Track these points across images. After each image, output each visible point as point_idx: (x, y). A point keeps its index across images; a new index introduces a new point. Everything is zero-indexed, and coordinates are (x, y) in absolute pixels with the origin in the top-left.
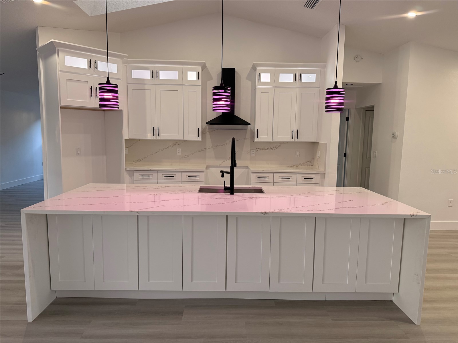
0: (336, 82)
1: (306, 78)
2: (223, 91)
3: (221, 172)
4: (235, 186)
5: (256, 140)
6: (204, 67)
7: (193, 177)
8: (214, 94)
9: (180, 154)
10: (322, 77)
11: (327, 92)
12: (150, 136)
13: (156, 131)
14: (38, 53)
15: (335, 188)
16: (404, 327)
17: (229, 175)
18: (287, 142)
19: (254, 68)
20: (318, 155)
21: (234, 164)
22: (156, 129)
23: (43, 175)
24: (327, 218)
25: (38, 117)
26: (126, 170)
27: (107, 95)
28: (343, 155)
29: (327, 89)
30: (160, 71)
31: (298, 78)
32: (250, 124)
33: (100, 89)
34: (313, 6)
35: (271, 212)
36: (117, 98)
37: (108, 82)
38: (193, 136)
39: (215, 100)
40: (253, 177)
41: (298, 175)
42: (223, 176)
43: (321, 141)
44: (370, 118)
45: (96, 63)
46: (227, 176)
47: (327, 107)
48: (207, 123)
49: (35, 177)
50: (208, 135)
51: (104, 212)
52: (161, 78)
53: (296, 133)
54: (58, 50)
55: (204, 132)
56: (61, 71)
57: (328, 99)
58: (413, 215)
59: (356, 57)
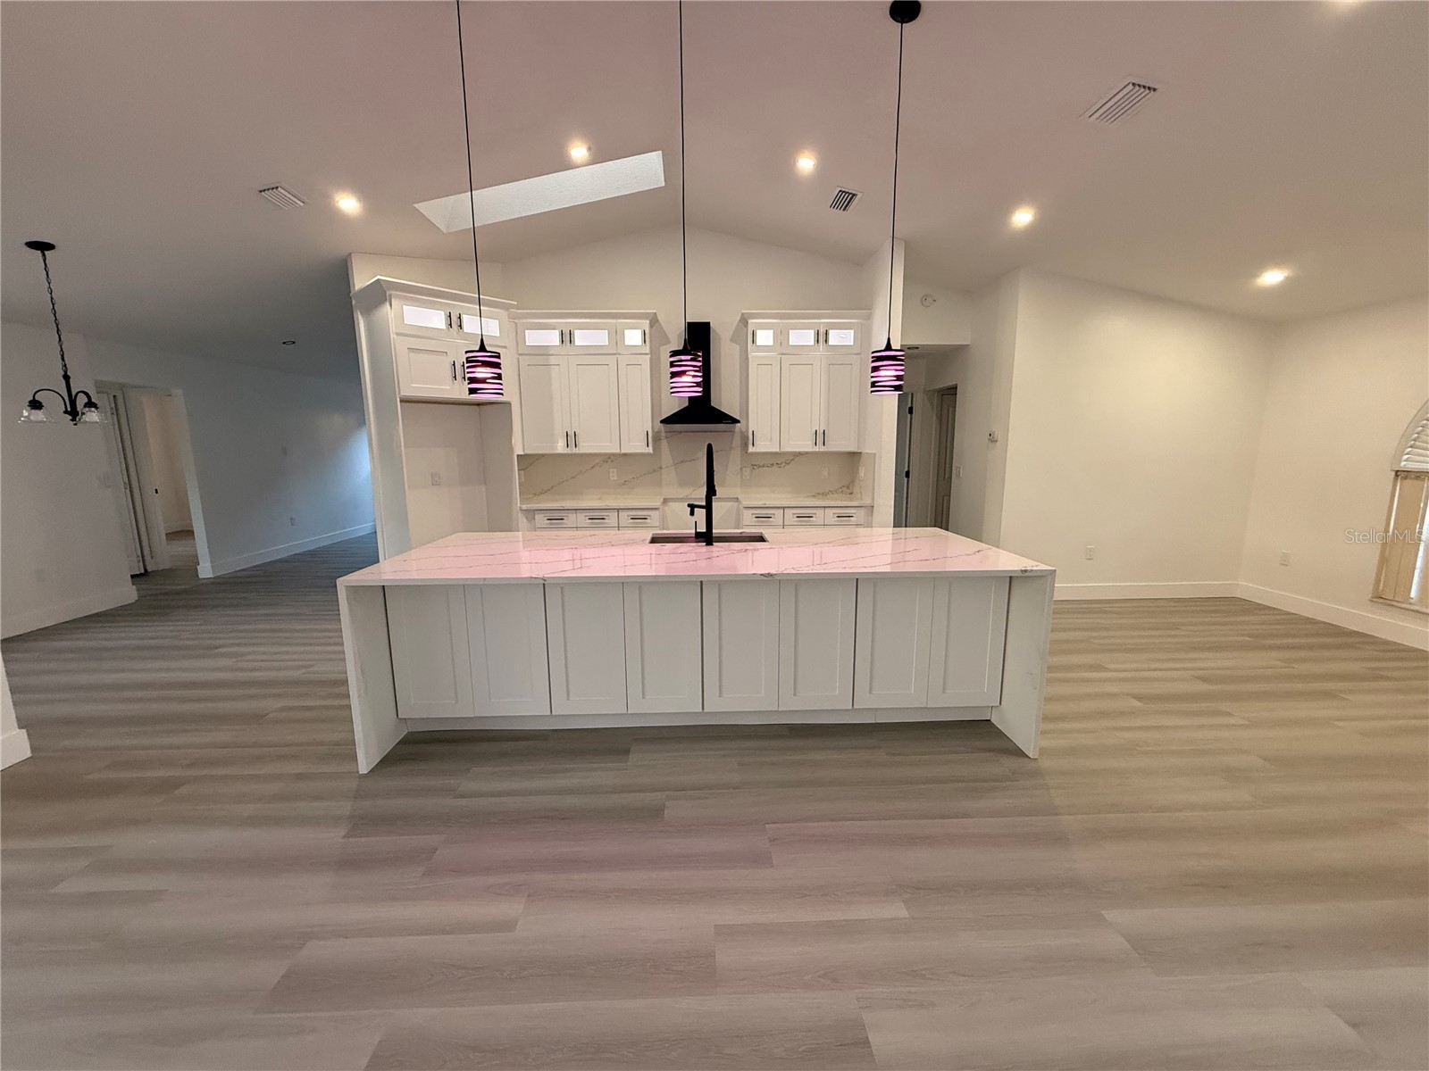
0: (889, 339)
1: (837, 338)
2: (689, 357)
3: (689, 505)
4: (714, 531)
5: (751, 449)
6: (654, 321)
7: (639, 519)
8: (672, 364)
9: (616, 478)
10: (864, 334)
11: (873, 357)
12: (560, 447)
13: (572, 438)
14: (354, 302)
15: (891, 530)
16: (1010, 763)
17: (704, 510)
18: (807, 453)
19: (744, 321)
20: (862, 473)
21: (711, 491)
22: (571, 434)
23: (375, 525)
24: (877, 580)
25: (362, 421)
26: (521, 510)
27: (482, 373)
28: (904, 474)
29: (873, 353)
30: (576, 331)
31: (822, 337)
32: (739, 422)
33: (468, 362)
34: (846, 206)
35: (780, 572)
36: (499, 377)
37: (482, 348)
38: (637, 445)
39: (674, 375)
40: (748, 517)
41: (827, 510)
42: (692, 513)
43: (866, 450)
44: (951, 409)
45: (460, 318)
46: (701, 514)
47: (873, 385)
48: (662, 422)
49: (362, 529)
50: (664, 443)
51: (485, 579)
52: (577, 344)
53: (821, 437)
54: (390, 295)
55: (657, 439)
56: (398, 334)
57: (875, 369)
58: (1026, 571)
59: (925, 298)
